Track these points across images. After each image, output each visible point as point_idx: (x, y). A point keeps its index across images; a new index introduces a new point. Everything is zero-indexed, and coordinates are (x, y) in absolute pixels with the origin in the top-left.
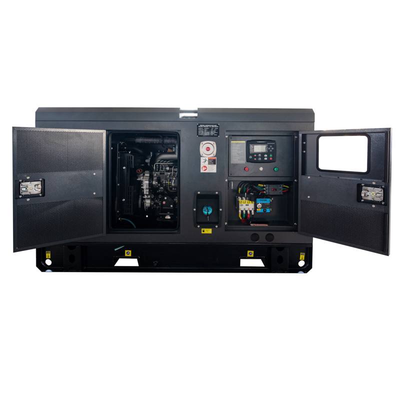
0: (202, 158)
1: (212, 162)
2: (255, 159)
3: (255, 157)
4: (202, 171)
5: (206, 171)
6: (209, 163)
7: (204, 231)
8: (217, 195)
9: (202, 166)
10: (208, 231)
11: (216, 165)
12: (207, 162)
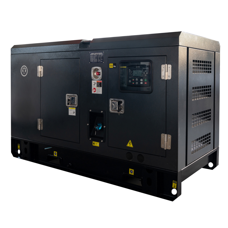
0: (93, 81)
1: (99, 85)
2: (133, 83)
3: (133, 81)
4: (93, 92)
5: (95, 93)
6: (98, 86)
7: (94, 144)
8: (102, 114)
9: (93, 88)
10: (97, 144)
11: (101, 88)
12: (96, 85)
